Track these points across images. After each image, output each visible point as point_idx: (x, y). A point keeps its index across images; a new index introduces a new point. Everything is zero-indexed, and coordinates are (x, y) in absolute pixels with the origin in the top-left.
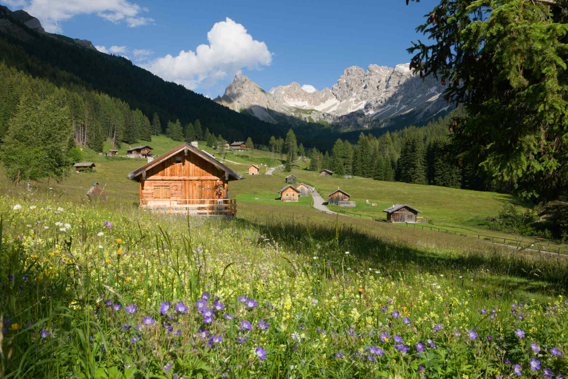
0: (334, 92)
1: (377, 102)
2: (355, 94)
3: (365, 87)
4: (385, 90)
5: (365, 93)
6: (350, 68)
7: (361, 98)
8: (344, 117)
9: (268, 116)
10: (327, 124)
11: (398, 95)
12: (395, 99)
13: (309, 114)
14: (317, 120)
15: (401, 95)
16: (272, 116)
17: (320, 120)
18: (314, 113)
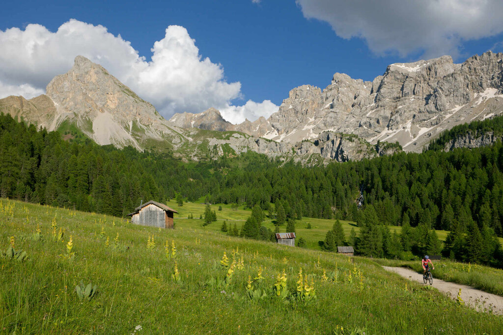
0: (274, 124)
1: (360, 126)
2: (312, 120)
3: (332, 106)
4: (373, 104)
5: (332, 114)
6: (299, 88)
7: (325, 125)
8: (305, 144)
9: (129, 140)
10: (266, 158)
11: (405, 112)
12: (399, 119)
13: (225, 139)
14: (243, 151)
15: (410, 111)
16: (137, 140)
17: (249, 152)
18: (237, 138)
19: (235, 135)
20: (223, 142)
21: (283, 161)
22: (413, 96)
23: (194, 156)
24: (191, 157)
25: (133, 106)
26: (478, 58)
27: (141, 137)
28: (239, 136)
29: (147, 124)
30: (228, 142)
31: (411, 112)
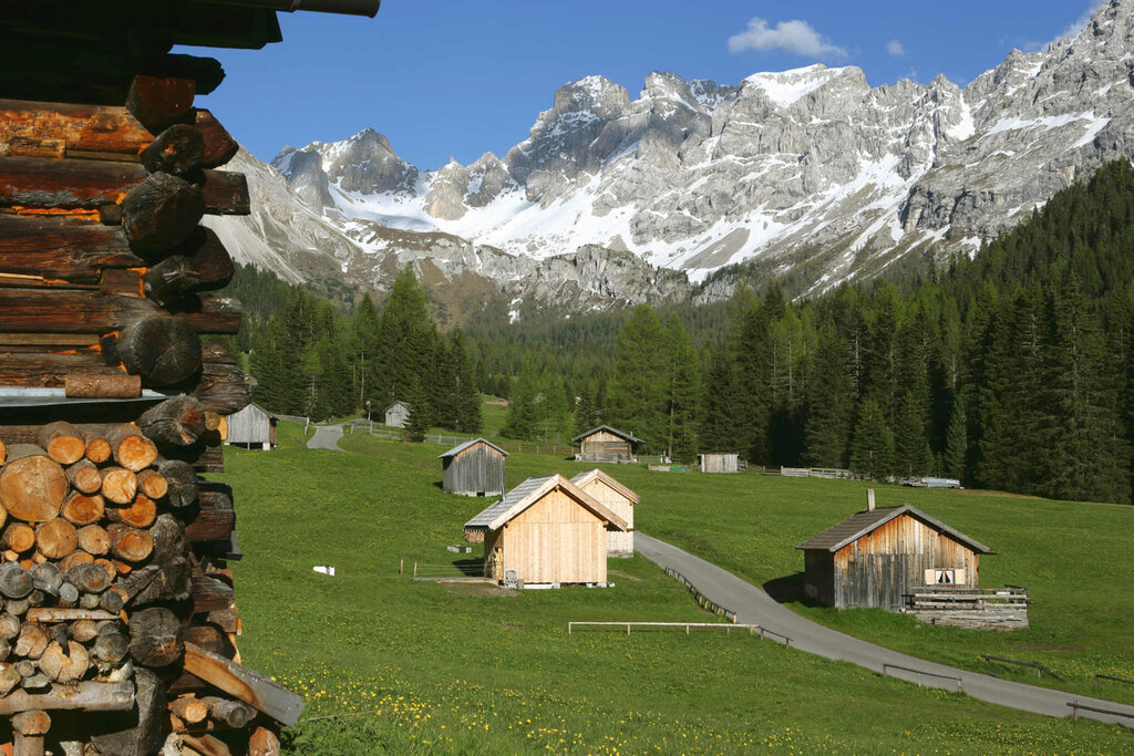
1: (679, 208)
3: (636, 155)
4: (707, 164)
5: (632, 174)
8: (555, 263)
9: (268, 254)
10: (494, 286)
11: (755, 188)
12: (743, 201)
13: (424, 249)
14: (455, 272)
15: (766, 186)
16: (281, 253)
17: (466, 273)
18: (444, 247)
19: (441, 241)
20: (421, 255)
21: (521, 291)
22: (778, 154)
23: (379, 282)
24: (373, 284)
25: (259, 186)
26: (887, 91)
27: (284, 247)
28: (447, 243)
29: (285, 219)
30: (428, 253)
31: (767, 188)
